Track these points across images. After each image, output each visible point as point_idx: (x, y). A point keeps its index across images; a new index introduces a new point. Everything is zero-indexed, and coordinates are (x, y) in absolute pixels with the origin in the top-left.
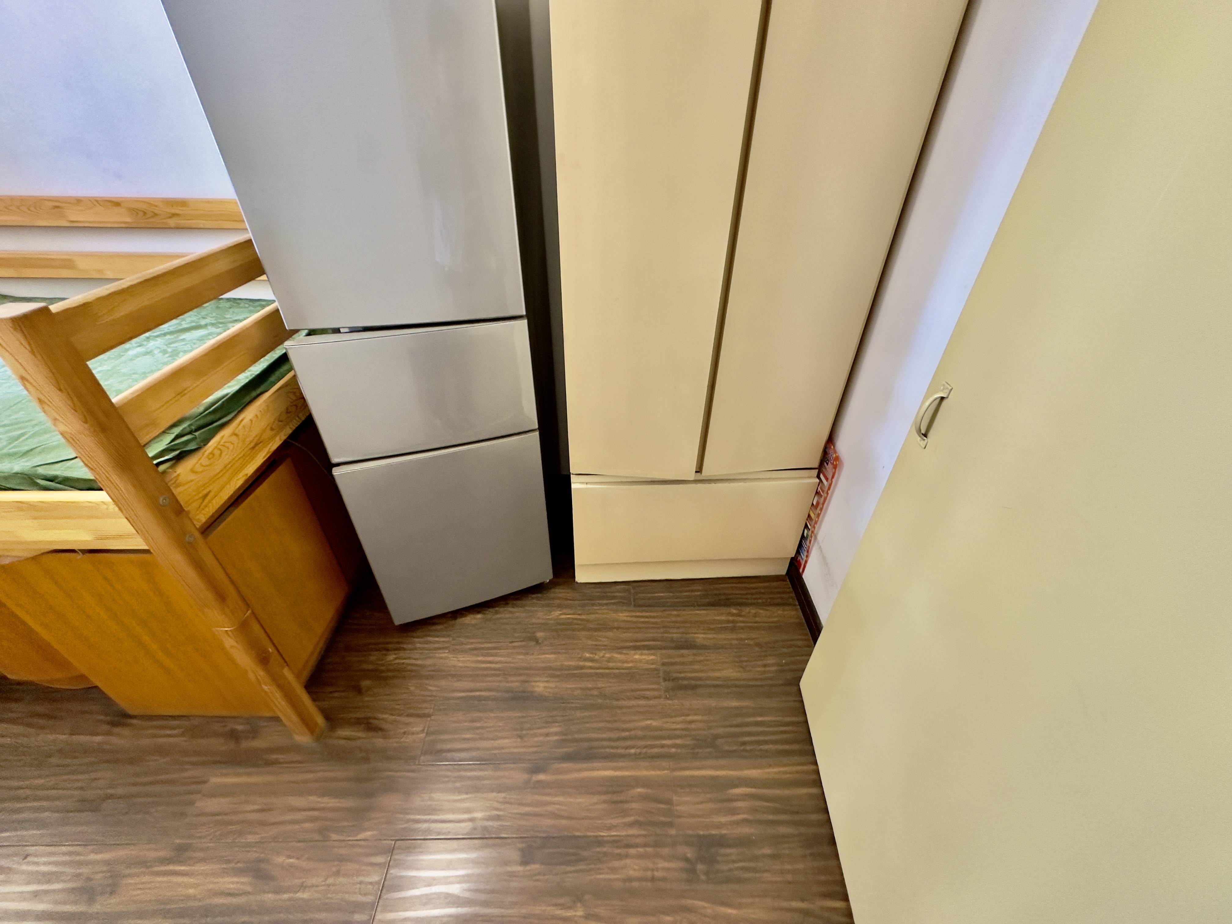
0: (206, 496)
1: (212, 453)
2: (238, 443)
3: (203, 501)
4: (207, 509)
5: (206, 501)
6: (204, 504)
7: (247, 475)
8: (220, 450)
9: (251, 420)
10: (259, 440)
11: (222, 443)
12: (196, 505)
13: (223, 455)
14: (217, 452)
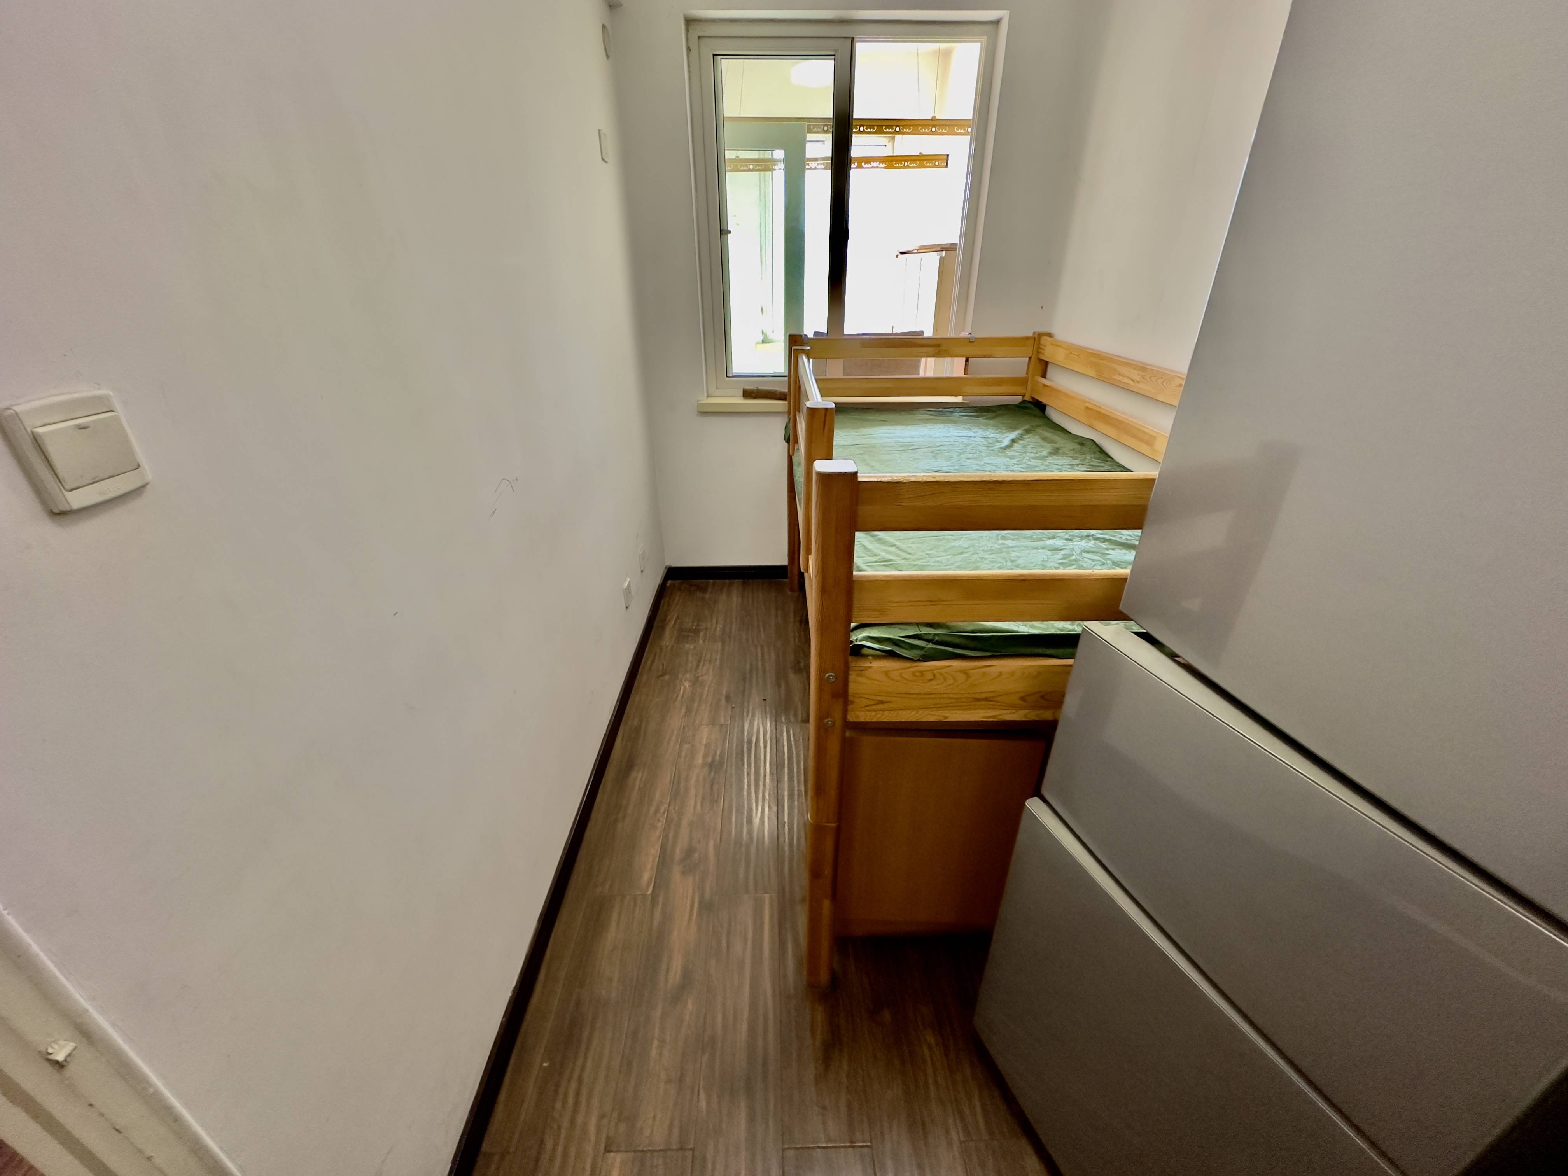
0: (882, 702)
1: (922, 673)
2: (962, 683)
3: (878, 704)
4: (873, 713)
5: (881, 706)
6: (874, 707)
7: (946, 718)
8: (934, 675)
9: (1001, 673)
10: (993, 697)
11: (942, 671)
12: (865, 702)
13: (933, 682)
14: (930, 676)
